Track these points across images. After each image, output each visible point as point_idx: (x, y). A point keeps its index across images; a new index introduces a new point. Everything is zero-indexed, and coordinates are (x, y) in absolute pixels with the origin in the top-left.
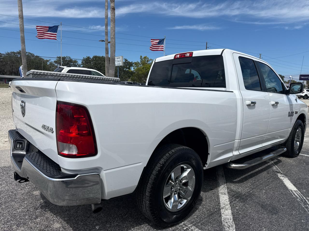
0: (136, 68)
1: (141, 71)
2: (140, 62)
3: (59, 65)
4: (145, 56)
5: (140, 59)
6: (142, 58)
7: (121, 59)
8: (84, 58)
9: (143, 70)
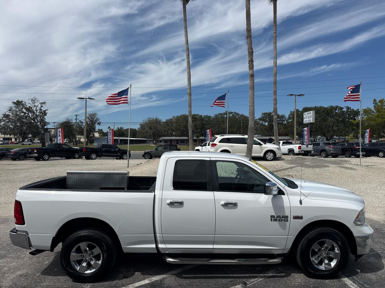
0: (366, 116)
1: (374, 120)
2: (373, 109)
3: (264, 122)
4: (380, 99)
5: (374, 103)
6: (377, 102)
7: (312, 114)
8: (291, 111)
9: (377, 119)
